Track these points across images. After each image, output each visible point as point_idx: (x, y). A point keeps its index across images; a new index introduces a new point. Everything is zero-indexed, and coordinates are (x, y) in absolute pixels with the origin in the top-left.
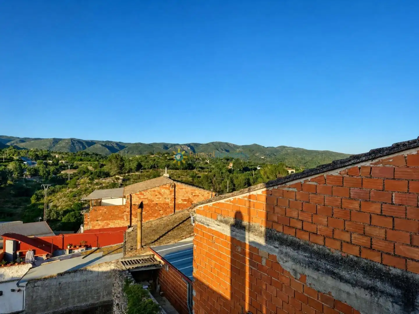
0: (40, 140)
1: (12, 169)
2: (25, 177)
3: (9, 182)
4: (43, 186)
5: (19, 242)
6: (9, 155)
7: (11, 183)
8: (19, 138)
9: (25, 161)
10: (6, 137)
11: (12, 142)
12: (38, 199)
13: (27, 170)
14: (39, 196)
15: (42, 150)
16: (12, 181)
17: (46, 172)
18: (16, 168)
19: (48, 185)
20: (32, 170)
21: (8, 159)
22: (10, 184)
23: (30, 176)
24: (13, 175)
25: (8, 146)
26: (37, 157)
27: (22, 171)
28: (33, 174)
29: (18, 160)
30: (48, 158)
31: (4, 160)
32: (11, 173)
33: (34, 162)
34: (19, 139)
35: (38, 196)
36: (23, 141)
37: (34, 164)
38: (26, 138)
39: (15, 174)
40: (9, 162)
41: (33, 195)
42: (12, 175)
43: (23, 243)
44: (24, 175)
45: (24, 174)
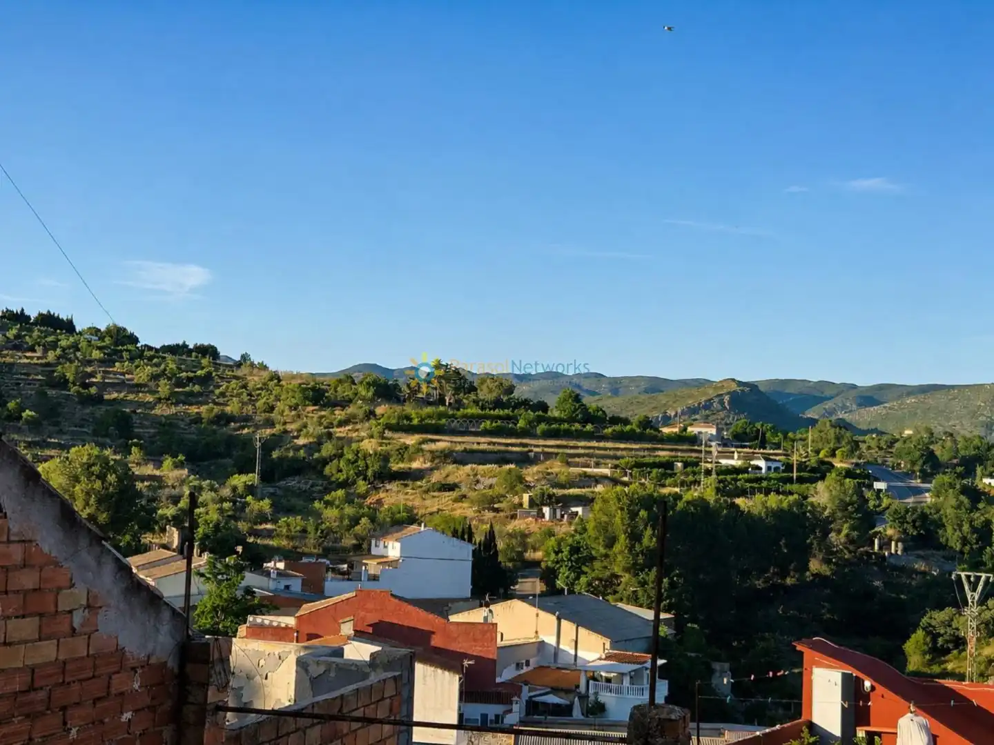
0: (943, 391)
1: (826, 507)
2: (881, 548)
3: (815, 565)
4: (959, 577)
5: (867, 684)
6: (818, 452)
7: (825, 570)
8: (854, 387)
9: (877, 480)
10: (807, 385)
11: (829, 405)
12: (937, 652)
13: (886, 516)
14: (940, 640)
15: (951, 435)
16: (827, 561)
17: (974, 529)
18: (844, 506)
19: (984, 576)
20: (909, 518)
21: (813, 470)
22: (816, 575)
23: (900, 545)
24: (833, 535)
25: (813, 422)
26: (931, 465)
27: (866, 519)
28: (913, 538)
29: (849, 474)
30: (979, 470)
31: (797, 472)
32: (825, 526)
33: (917, 482)
34: (853, 393)
35: (935, 637)
36: (870, 397)
37: (917, 491)
38: (882, 388)
39: (839, 532)
40: (813, 481)
41: (914, 631)
42: (826, 533)
43: (880, 689)
44: (876, 541)
45: (876, 534)
